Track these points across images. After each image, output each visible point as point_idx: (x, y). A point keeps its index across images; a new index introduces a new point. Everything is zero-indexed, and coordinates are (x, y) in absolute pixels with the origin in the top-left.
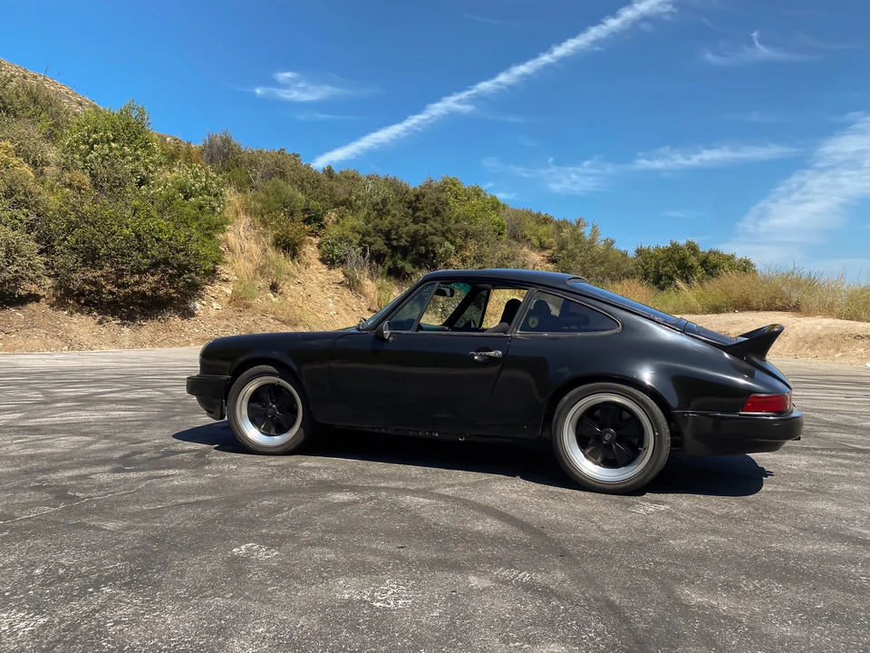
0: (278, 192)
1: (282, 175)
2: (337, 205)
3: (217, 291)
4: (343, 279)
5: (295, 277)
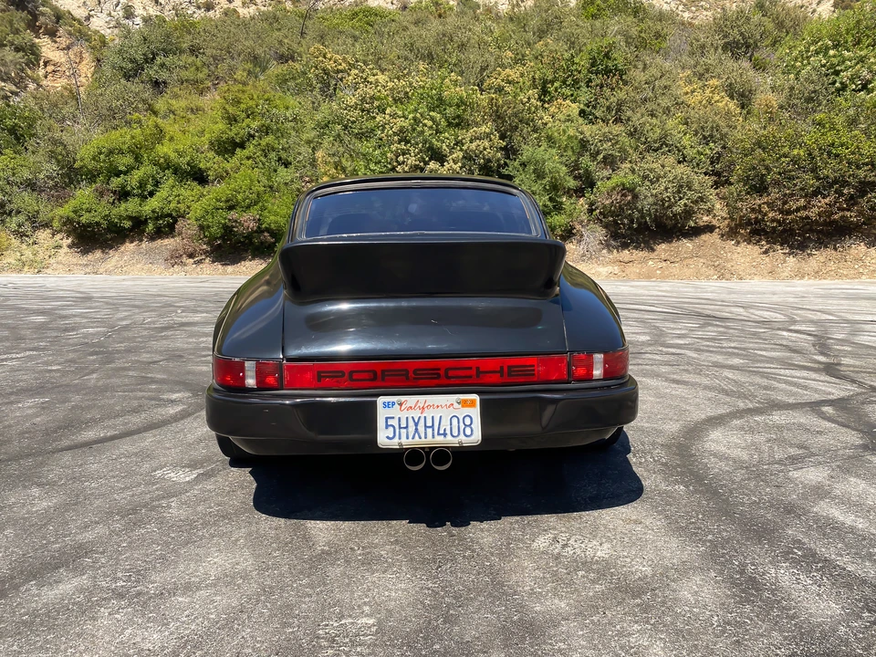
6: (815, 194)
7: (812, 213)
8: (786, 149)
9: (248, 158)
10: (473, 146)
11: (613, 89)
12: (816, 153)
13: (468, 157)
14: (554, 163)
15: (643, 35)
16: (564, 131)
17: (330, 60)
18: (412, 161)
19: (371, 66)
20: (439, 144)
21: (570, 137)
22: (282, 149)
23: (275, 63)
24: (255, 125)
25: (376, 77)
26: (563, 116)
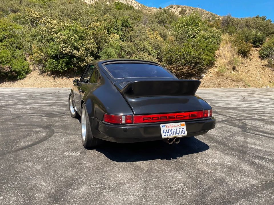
0: (244, 33)
1: (248, 26)
2: (270, 34)
3: (212, 71)
4: (267, 64)
5: (244, 64)
6: (185, 65)
7: (184, 70)
8: (177, 53)
9: (4, 46)
10: (88, 46)
11: (129, 32)
12: (185, 54)
13: (86, 50)
14: (113, 53)
15: (135, 16)
16: (116, 43)
17: (34, 13)
18: (68, 50)
19: (50, 17)
20: (77, 45)
21: (117, 45)
22: (18, 43)
23: (11, 12)
24: (7, 34)
25: (52, 21)
26: (114, 38)
